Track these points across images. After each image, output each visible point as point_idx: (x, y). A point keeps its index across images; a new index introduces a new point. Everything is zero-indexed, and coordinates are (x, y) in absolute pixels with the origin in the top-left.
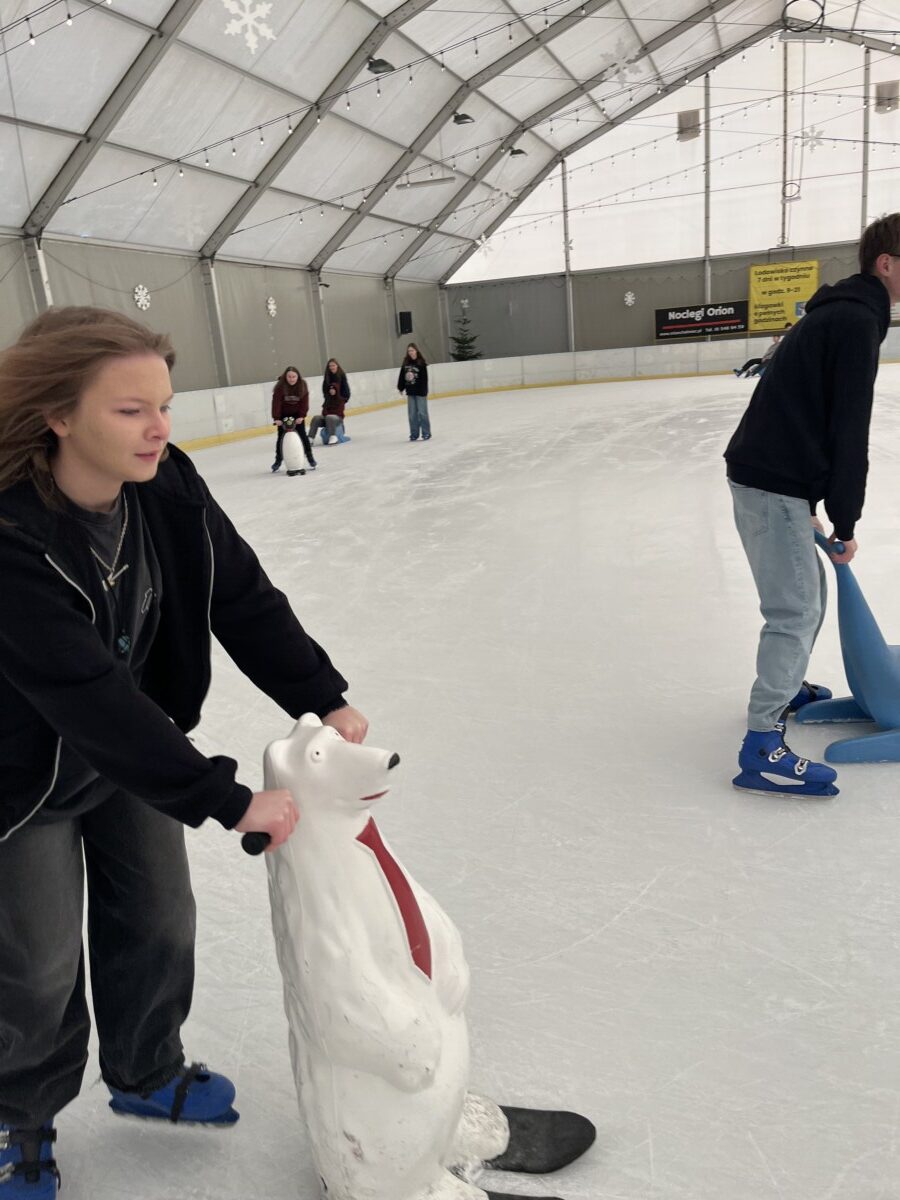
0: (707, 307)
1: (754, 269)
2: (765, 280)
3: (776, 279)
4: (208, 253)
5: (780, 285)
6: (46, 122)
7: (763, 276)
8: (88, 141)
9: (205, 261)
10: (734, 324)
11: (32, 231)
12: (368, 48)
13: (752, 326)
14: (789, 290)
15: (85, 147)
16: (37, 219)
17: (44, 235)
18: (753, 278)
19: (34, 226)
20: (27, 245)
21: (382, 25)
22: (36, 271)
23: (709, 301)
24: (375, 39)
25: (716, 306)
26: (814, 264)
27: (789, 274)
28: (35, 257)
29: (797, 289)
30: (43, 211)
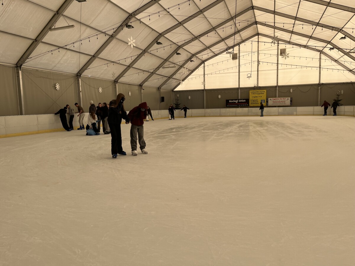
0: (239, 100)
1: (250, 91)
2: (253, 94)
3: (256, 94)
4: (116, 81)
5: (256, 95)
6: (86, 53)
7: (253, 93)
8: (94, 57)
9: (115, 83)
10: (245, 104)
11: (79, 75)
12: (156, 40)
13: (250, 105)
14: (259, 97)
15: (93, 58)
16: (80, 72)
17: (81, 76)
18: (250, 93)
19: (79, 74)
20: (77, 78)
21: (160, 35)
22: (79, 83)
23: (239, 98)
24: (158, 38)
25: (241, 100)
26: (265, 91)
27: (259, 93)
28: (79, 80)
29: (261, 97)
30: (82, 71)
